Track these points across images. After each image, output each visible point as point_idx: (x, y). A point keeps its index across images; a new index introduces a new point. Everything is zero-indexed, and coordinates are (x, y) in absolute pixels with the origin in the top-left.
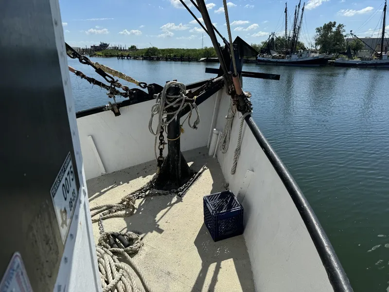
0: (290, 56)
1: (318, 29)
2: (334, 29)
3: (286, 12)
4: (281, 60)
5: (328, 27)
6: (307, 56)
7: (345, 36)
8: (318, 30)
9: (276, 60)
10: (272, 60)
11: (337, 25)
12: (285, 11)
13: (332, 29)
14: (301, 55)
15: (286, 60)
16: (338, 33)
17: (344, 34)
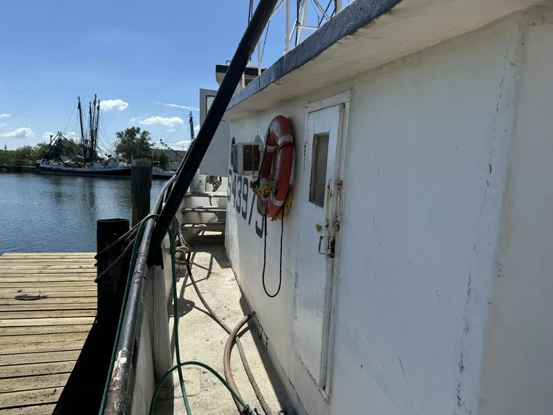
0: (92, 165)
1: (118, 133)
2: (138, 136)
3: (79, 107)
4: (79, 169)
5: (132, 132)
6: (115, 165)
7: (152, 145)
8: (120, 135)
9: (71, 169)
10: (65, 168)
11: (141, 132)
12: (77, 106)
13: (135, 135)
14: (107, 164)
15: (86, 169)
16: (143, 140)
17: (150, 142)
